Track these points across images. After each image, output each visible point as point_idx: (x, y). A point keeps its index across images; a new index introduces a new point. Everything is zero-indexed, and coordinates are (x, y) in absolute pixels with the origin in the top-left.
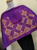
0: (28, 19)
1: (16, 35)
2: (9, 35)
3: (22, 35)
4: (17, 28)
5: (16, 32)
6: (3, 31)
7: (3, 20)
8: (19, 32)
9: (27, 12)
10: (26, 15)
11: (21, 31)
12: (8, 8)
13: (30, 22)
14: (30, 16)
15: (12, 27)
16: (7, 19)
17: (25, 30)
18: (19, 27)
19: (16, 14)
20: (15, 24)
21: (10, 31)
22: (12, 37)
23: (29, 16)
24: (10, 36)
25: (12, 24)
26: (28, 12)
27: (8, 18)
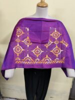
0: (57, 46)
1: (28, 61)
2: (18, 55)
3: (35, 64)
4: (33, 51)
5: (30, 56)
6: (11, 45)
7: (19, 30)
8: (34, 57)
9: (60, 34)
10: (56, 39)
11: (39, 58)
12: (35, 14)
13: (57, 51)
14: (62, 43)
15: (28, 46)
16: (25, 31)
17: (43, 60)
18: (38, 51)
19: (43, 30)
20: (34, 44)
21: (23, 50)
22: (21, 60)
23: (60, 43)
24: (19, 57)
25: (30, 41)
26: (63, 35)
27: (28, 30)
